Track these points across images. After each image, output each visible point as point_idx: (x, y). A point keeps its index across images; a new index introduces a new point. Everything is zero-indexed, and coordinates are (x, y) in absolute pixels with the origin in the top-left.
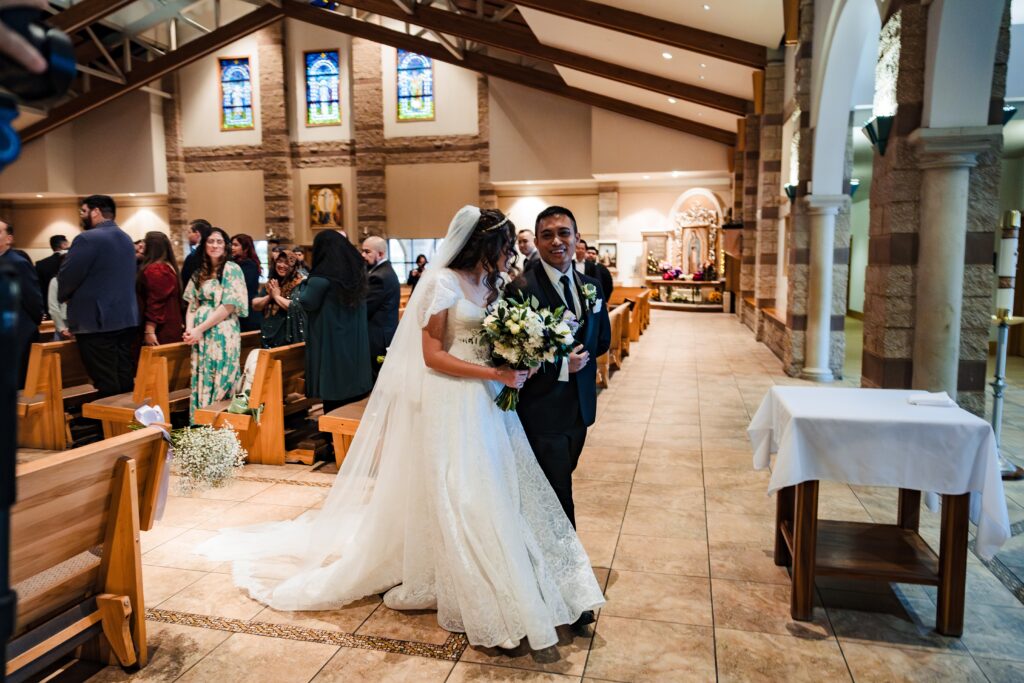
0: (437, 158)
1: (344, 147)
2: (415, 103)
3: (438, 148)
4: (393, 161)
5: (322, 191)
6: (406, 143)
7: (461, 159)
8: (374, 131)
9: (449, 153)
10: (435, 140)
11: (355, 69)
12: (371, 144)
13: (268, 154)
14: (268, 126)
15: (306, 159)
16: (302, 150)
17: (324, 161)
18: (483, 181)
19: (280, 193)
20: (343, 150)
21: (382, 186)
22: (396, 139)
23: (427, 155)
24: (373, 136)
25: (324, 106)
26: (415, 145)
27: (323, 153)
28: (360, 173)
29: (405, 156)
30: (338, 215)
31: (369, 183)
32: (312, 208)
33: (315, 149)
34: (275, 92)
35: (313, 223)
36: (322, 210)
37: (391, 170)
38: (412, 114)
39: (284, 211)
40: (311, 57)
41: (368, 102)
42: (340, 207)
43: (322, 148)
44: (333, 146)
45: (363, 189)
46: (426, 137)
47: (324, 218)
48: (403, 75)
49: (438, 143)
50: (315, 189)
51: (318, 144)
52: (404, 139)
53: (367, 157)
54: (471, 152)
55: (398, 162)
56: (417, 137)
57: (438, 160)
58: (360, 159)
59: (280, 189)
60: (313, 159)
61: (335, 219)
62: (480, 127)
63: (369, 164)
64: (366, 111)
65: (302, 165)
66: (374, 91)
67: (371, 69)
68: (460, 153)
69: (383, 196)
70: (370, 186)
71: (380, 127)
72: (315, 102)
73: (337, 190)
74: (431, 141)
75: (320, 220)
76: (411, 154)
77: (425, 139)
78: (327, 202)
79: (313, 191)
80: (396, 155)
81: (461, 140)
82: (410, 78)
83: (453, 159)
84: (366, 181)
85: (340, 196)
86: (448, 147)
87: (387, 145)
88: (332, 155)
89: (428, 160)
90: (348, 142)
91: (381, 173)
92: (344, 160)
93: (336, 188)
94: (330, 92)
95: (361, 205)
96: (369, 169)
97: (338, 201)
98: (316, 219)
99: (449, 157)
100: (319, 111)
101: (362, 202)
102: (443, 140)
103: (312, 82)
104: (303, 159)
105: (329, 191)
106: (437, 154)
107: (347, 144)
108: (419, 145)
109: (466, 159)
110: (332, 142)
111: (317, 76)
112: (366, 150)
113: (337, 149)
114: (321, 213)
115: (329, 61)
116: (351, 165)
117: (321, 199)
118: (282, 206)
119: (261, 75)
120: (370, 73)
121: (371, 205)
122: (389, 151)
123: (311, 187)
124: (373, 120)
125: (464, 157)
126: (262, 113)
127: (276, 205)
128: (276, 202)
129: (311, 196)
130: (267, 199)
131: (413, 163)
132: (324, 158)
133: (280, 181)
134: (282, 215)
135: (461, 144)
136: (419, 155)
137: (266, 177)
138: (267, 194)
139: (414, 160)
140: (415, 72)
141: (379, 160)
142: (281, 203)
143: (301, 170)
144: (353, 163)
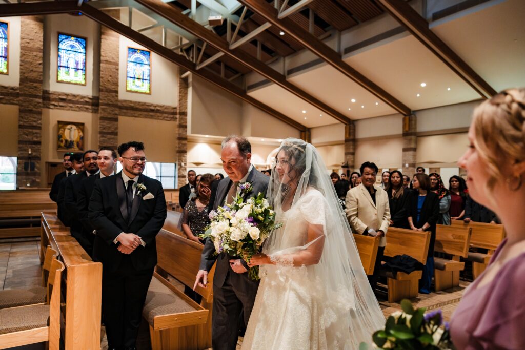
0: (152, 116)
1: (87, 100)
2: (138, 82)
3: (152, 111)
4: (123, 114)
5: (69, 126)
6: (132, 105)
7: (166, 119)
8: (114, 94)
9: (159, 114)
10: (150, 106)
11: (102, 54)
12: (112, 102)
13: (25, 95)
14: (26, 75)
15: (56, 104)
16: (52, 97)
17: (71, 107)
18: (181, 132)
19: (35, 124)
20: (86, 102)
21: (117, 128)
22: (125, 101)
23: (146, 113)
24: (113, 97)
25: (72, 71)
26: (138, 106)
27: (70, 101)
28: (102, 118)
29: (132, 112)
30: (80, 143)
31: (109, 125)
32: (60, 137)
33: (64, 97)
34: (35, 53)
35: (59, 147)
36: (68, 138)
37: (123, 120)
38: (134, 89)
39: (37, 137)
40: (63, 37)
41: (110, 76)
42: (82, 138)
43: (70, 98)
44: (78, 98)
45: (104, 128)
46: (145, 103)
47: (69, 144)
48: (131, 65)
49: (152, 108)
50: (62, 124)
51: (67, 95)
52: (131, 102)
53: (109, 109)
54: (172, 116)
55: (125, 115)
56: (139, 102)
57: (152, 117)
58: (103, 109)
59: (35, 121)
60: (61, 104)
61: (78, 145)
62: (180, 104)
63: (110, 113)
64: (108, 81)
65: (52, 107)
66: (115, 70)
67: (114, 56)
68: (166, 115)
69: (116, 134)
70: (109, 127)
71: (117, 92)
72: (65, 67)
73: (81, 127)
74: (148, 106)
75: (65, 145)
76: (135, 112)
77: (144, 104)
78: (72, 134)
79: (60, 125)
80: (125, 111)
81: (166, 108)
82: (135, 67)
83: (161, 118)
84: (106, 124)
85: (83, 131)
86: (158, 111)
87: (120, 104)
88: (78, 104)
89: (146, 117)
90: (91, 97)
91: (116, 120)
92: (87, 108)
93: (80, 126)
94: (77, 63)
95: (102, 139)
96: (109, 117)
97: (81, 134)
98: (62, 145)
99: (159, 116)
100: (68, 73)
101: (102, 137)
102: (156, 107)
103: (62, 53)
104: (53, 103)
105: (74, 127)
106: (151, 114)
107: (90, 99)
108: (141, 107)
109: (169, 119)
110: (78, 96)
111: (68, 51)
112: (107, 105)
113: (82, 100)
114: (66, 141)
115: (77, 43)
116: (92, 112)
117: (67, 132)
118: (36, 133)
119: (22, 39)
120: (113, 58)
121: (109, 139)
122: (120, 108)
123: (59, 122)
124: (112, 87)
125: (167, 117)
126: (21, 65)
127: (30, 132)
128: (30, 130)
129: (59, 129)
130: (20, 126)
131: (136, 117)
132: (71, 105)
133: (35, 115)
134: (35, 139)
135: (166, 110)
136: (140, 113)
137: (21, 111)
138: (21, 123)
139: (137, 115)
140: (138, 65)
141: (117, 112)
142: (35, 131)
143: (51, 110)
144: (95, 111)
